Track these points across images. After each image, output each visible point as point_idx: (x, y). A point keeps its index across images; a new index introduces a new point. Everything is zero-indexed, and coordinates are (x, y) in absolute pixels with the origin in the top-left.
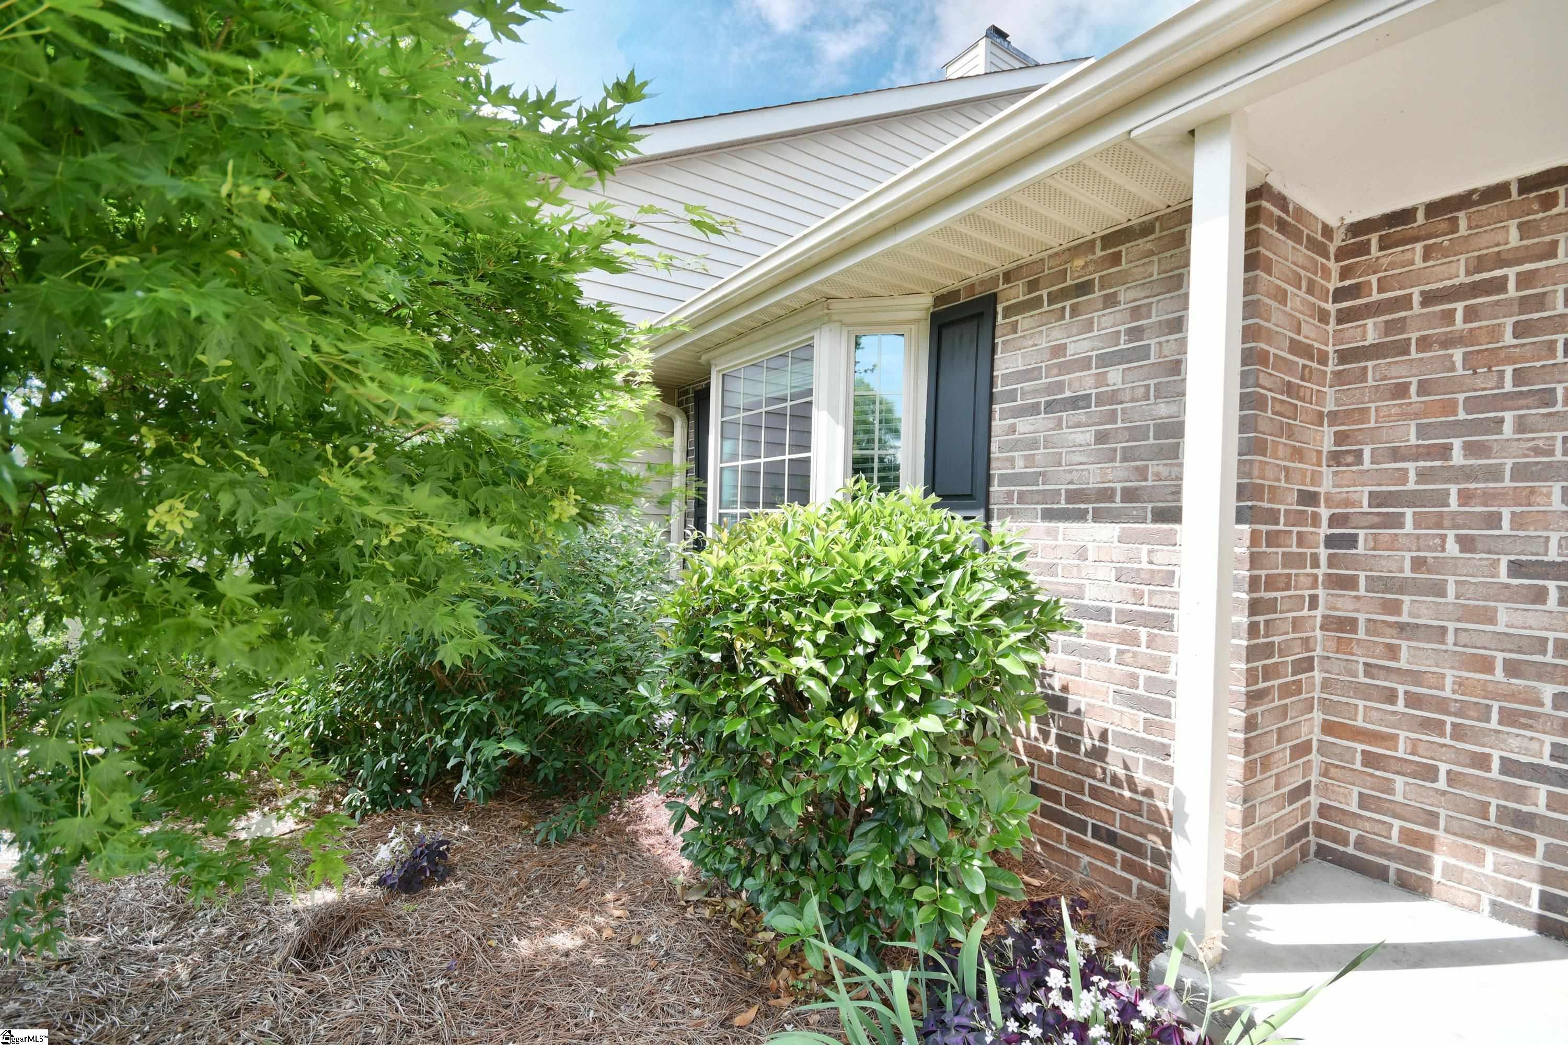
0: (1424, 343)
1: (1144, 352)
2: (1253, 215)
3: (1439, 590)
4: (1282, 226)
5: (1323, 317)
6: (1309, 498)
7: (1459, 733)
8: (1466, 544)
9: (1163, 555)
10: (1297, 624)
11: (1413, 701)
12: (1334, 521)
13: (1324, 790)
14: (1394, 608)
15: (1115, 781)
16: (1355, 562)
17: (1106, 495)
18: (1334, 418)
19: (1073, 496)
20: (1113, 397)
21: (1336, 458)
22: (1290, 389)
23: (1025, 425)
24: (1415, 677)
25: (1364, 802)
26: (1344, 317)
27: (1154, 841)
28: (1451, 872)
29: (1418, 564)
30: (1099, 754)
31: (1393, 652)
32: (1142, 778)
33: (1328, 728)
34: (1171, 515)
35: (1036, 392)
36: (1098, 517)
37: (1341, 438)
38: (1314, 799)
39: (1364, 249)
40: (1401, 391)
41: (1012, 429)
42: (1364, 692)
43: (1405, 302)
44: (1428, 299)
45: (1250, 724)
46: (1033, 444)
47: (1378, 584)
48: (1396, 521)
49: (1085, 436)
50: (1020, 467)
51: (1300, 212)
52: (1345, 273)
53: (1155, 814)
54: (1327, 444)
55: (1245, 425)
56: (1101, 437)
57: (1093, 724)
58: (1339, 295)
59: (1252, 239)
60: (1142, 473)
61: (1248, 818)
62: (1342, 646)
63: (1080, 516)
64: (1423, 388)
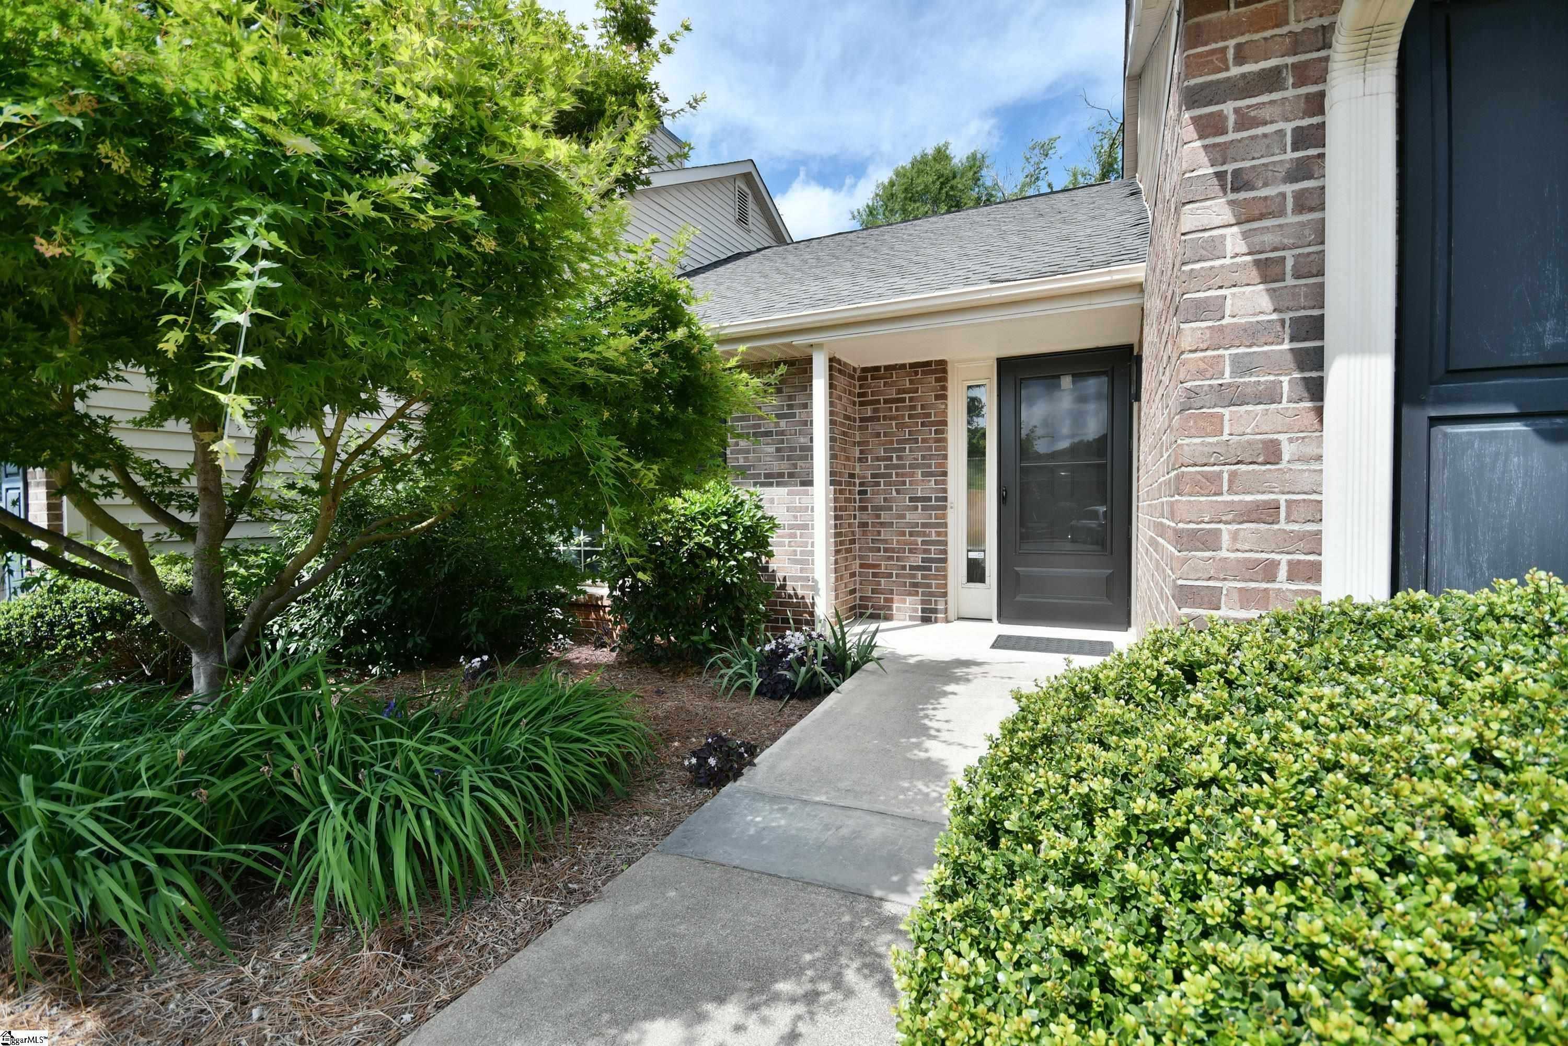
0: (885, 418)
1: (793, 415)
2: (831, 368)
3: (891, 509)
4: (840, 371)
5: (854, 403)
6: (852, 476)
7: (898, 559)
8: (898, 492)
9: (805, 500)
10: (850, 525)
11: (886, 550)
12: (861, 484)
13: (861, 590)
14: (879, 517)
15: (790, 596)
16: (866, 500)
17: (781, 475)
18: (860, 444)
19: (768, 476)
20: (782, 433)
21: (860, 460)
22: (844, 434)
23: (743, 443)
24: (885, 542)
25: (873, 591)
26: (862, 404)
27: (807, 616)
28: (899, 609)
29: (885, 500)
30: (783, 587)
31: (879, 533)
32: (800, 592)
33: (862, 566)
34: (810, 483)
35: (748, 427)
36: (778, 484)
37: (861, 452)
38: (858, 595)
39: (866, 379)
40: (878, 435)
41: (737, 444)
42: (872, 550)
43: (878, 402)
44: (886, 401)
45: (836, 562)
46: (748, 452)
47: (875, 508)
48: (878, 484)
49: (771, 449)
50: (741, 462)
51: (845, 364)
52: (861, 387)
53: (806, 605)
54: (857, 455)
55: (832, 448)
56: (778, 450)
57: (780, 575)
58: (860, 395)
59: (831, 377)
60: (795, 466)
61: (837, 598)
62: (864, 533)
63: (771, 484)
64: (885, 435)
